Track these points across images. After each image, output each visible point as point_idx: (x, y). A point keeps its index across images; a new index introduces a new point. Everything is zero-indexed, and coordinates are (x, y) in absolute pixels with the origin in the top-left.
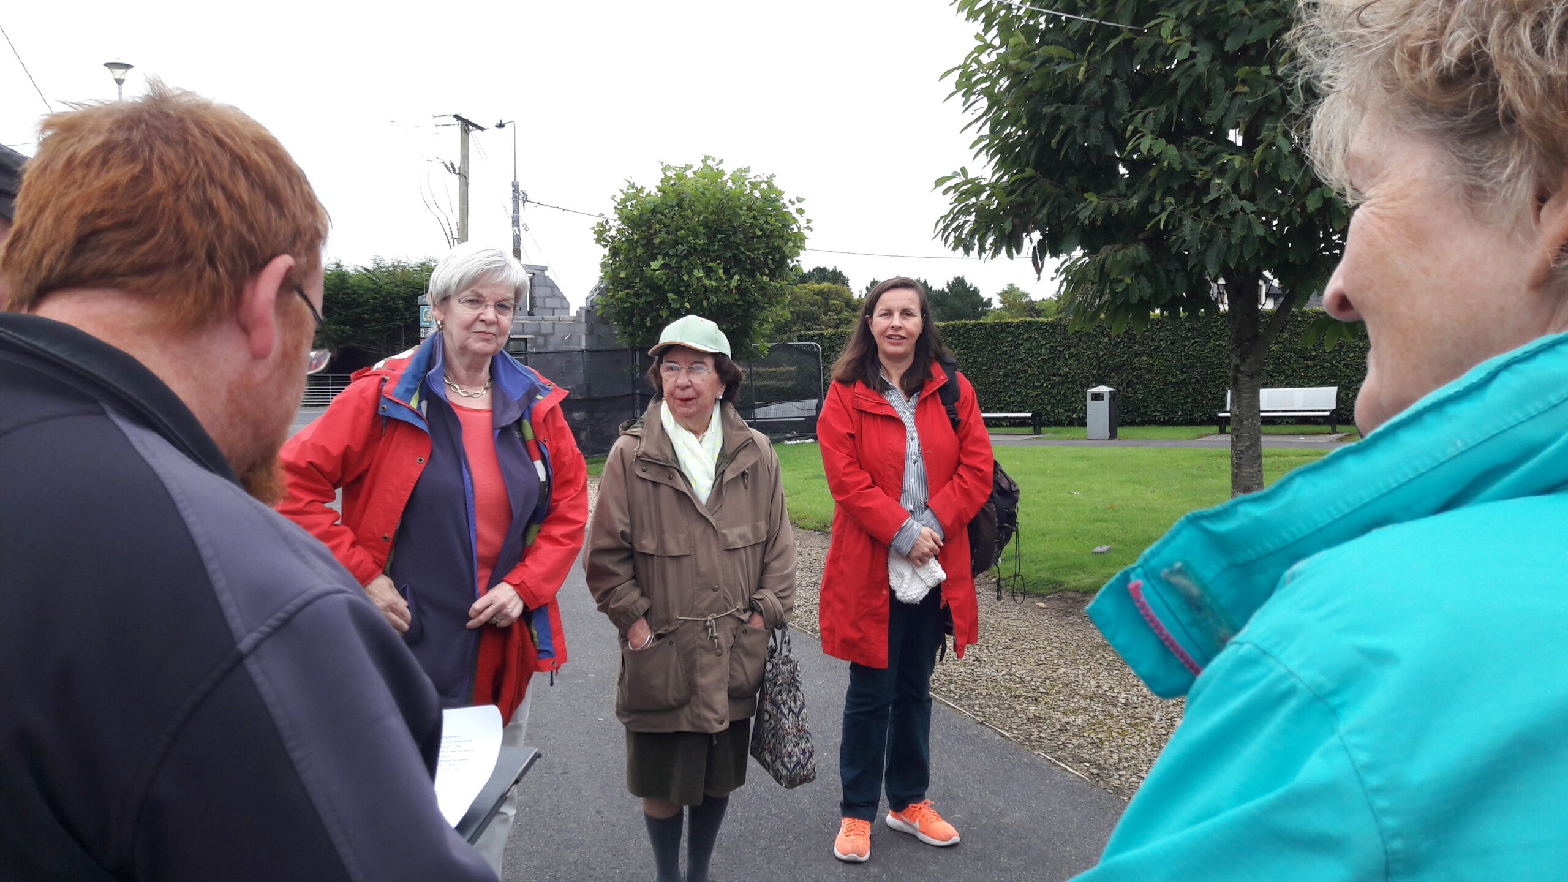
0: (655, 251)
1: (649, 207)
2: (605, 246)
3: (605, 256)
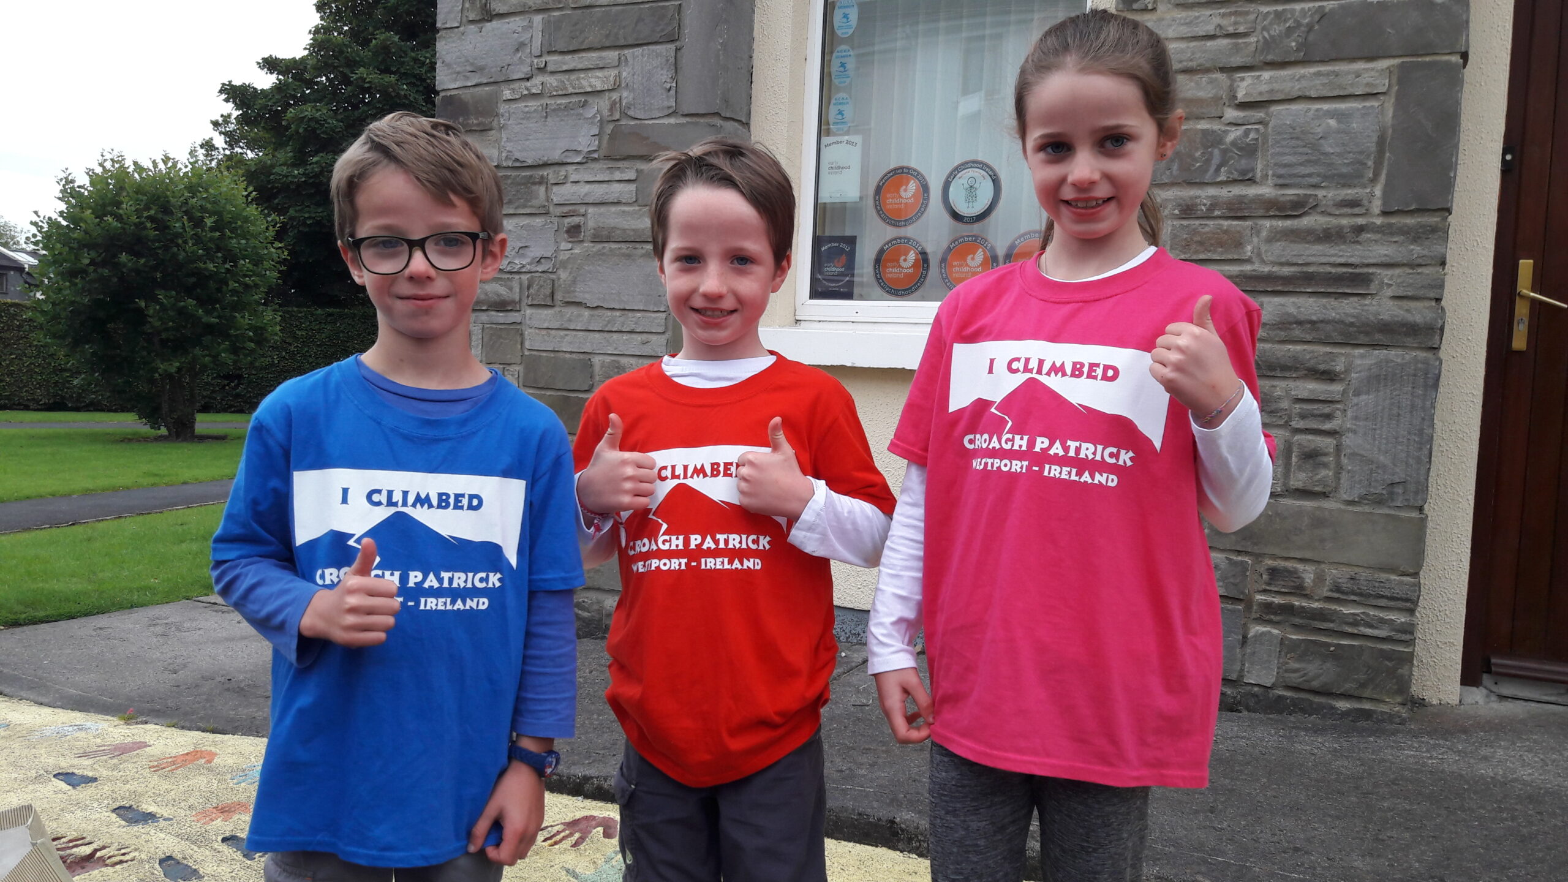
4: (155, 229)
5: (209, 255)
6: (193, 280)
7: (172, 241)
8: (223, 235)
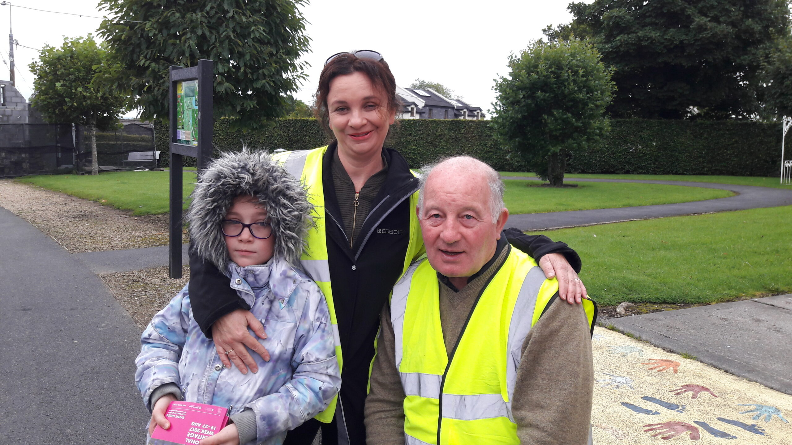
0: (59, 78)
1: (57, 56)
2: (35, 74)
3: (35, 79)
4: (554, 78)
5: (580, 91)
6: (571, 103)
7: (561, 83)
8: (587, 79)
